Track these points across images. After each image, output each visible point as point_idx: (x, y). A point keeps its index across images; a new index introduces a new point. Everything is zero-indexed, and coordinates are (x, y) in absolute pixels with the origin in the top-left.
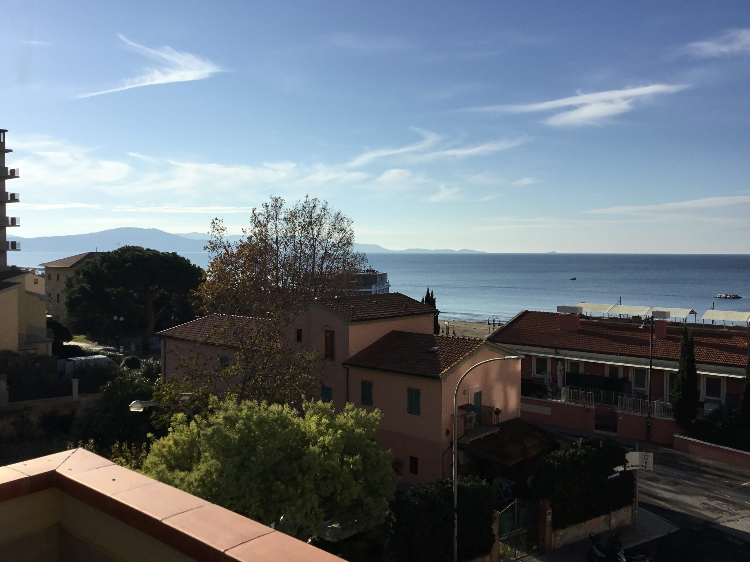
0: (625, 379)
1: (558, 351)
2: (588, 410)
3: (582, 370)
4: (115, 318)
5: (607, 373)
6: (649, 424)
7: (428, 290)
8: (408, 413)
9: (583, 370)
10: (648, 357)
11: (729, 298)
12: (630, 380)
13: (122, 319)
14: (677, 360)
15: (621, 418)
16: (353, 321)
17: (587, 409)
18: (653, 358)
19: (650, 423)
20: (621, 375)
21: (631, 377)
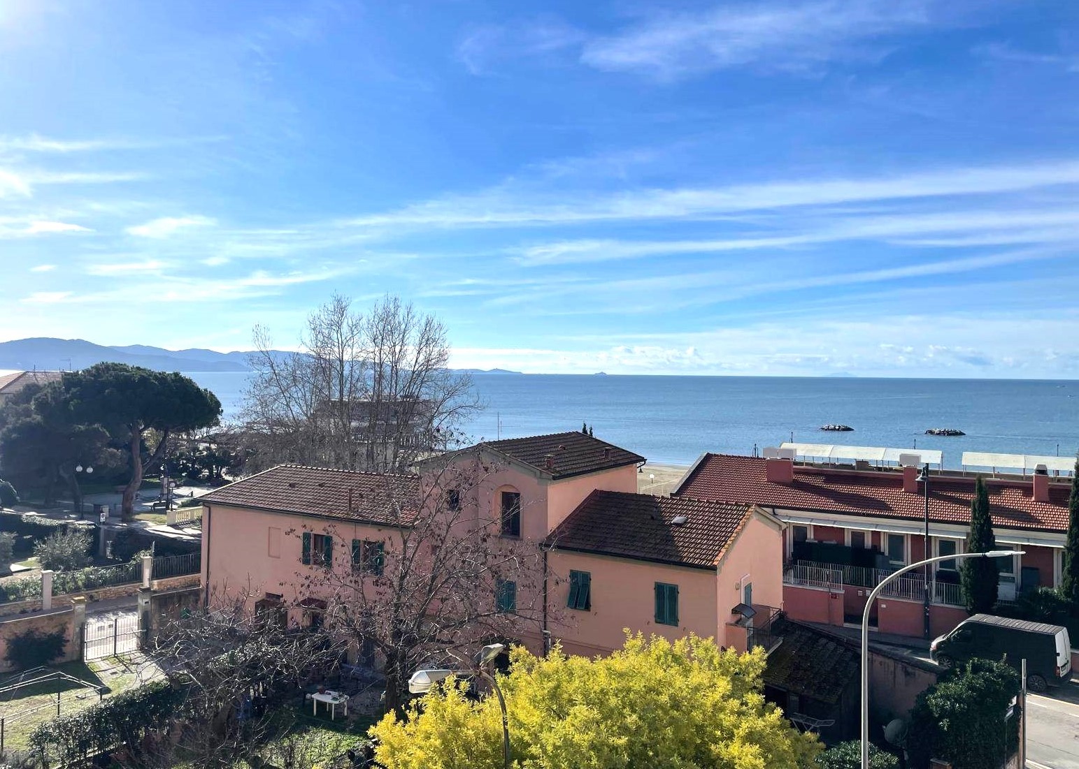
0: (876, 549)
1: (778, 511)
2: (834, 596)
3: (811, 535)
4: (79, 469)
5: (848, 540)
6: (927, 614)
7: (585, 425)
8: (656, 622)
9: (812, 537)
10: (922, 520)
11: (838, 429)
12: (882, 550)
13: (90, 470)
14: (966, 524)
15: (884, 606)
16: (554, 478)
17: (832, 594)
18: (929, 520)
19: (928, 612)
20: (868, 542)
21: (884, 546)
